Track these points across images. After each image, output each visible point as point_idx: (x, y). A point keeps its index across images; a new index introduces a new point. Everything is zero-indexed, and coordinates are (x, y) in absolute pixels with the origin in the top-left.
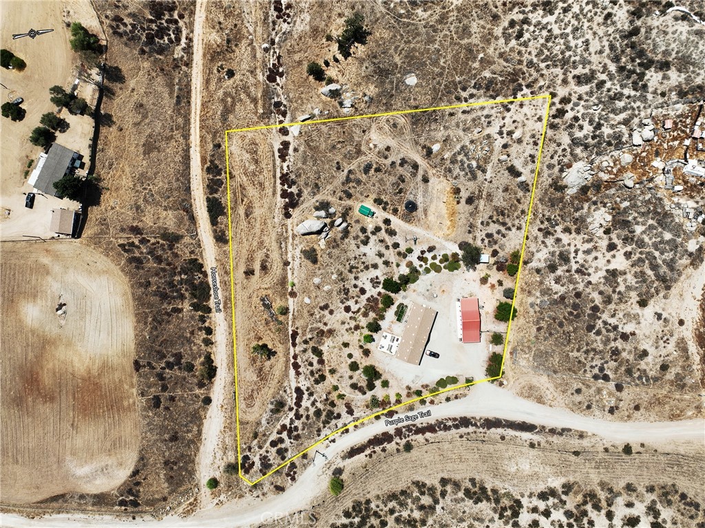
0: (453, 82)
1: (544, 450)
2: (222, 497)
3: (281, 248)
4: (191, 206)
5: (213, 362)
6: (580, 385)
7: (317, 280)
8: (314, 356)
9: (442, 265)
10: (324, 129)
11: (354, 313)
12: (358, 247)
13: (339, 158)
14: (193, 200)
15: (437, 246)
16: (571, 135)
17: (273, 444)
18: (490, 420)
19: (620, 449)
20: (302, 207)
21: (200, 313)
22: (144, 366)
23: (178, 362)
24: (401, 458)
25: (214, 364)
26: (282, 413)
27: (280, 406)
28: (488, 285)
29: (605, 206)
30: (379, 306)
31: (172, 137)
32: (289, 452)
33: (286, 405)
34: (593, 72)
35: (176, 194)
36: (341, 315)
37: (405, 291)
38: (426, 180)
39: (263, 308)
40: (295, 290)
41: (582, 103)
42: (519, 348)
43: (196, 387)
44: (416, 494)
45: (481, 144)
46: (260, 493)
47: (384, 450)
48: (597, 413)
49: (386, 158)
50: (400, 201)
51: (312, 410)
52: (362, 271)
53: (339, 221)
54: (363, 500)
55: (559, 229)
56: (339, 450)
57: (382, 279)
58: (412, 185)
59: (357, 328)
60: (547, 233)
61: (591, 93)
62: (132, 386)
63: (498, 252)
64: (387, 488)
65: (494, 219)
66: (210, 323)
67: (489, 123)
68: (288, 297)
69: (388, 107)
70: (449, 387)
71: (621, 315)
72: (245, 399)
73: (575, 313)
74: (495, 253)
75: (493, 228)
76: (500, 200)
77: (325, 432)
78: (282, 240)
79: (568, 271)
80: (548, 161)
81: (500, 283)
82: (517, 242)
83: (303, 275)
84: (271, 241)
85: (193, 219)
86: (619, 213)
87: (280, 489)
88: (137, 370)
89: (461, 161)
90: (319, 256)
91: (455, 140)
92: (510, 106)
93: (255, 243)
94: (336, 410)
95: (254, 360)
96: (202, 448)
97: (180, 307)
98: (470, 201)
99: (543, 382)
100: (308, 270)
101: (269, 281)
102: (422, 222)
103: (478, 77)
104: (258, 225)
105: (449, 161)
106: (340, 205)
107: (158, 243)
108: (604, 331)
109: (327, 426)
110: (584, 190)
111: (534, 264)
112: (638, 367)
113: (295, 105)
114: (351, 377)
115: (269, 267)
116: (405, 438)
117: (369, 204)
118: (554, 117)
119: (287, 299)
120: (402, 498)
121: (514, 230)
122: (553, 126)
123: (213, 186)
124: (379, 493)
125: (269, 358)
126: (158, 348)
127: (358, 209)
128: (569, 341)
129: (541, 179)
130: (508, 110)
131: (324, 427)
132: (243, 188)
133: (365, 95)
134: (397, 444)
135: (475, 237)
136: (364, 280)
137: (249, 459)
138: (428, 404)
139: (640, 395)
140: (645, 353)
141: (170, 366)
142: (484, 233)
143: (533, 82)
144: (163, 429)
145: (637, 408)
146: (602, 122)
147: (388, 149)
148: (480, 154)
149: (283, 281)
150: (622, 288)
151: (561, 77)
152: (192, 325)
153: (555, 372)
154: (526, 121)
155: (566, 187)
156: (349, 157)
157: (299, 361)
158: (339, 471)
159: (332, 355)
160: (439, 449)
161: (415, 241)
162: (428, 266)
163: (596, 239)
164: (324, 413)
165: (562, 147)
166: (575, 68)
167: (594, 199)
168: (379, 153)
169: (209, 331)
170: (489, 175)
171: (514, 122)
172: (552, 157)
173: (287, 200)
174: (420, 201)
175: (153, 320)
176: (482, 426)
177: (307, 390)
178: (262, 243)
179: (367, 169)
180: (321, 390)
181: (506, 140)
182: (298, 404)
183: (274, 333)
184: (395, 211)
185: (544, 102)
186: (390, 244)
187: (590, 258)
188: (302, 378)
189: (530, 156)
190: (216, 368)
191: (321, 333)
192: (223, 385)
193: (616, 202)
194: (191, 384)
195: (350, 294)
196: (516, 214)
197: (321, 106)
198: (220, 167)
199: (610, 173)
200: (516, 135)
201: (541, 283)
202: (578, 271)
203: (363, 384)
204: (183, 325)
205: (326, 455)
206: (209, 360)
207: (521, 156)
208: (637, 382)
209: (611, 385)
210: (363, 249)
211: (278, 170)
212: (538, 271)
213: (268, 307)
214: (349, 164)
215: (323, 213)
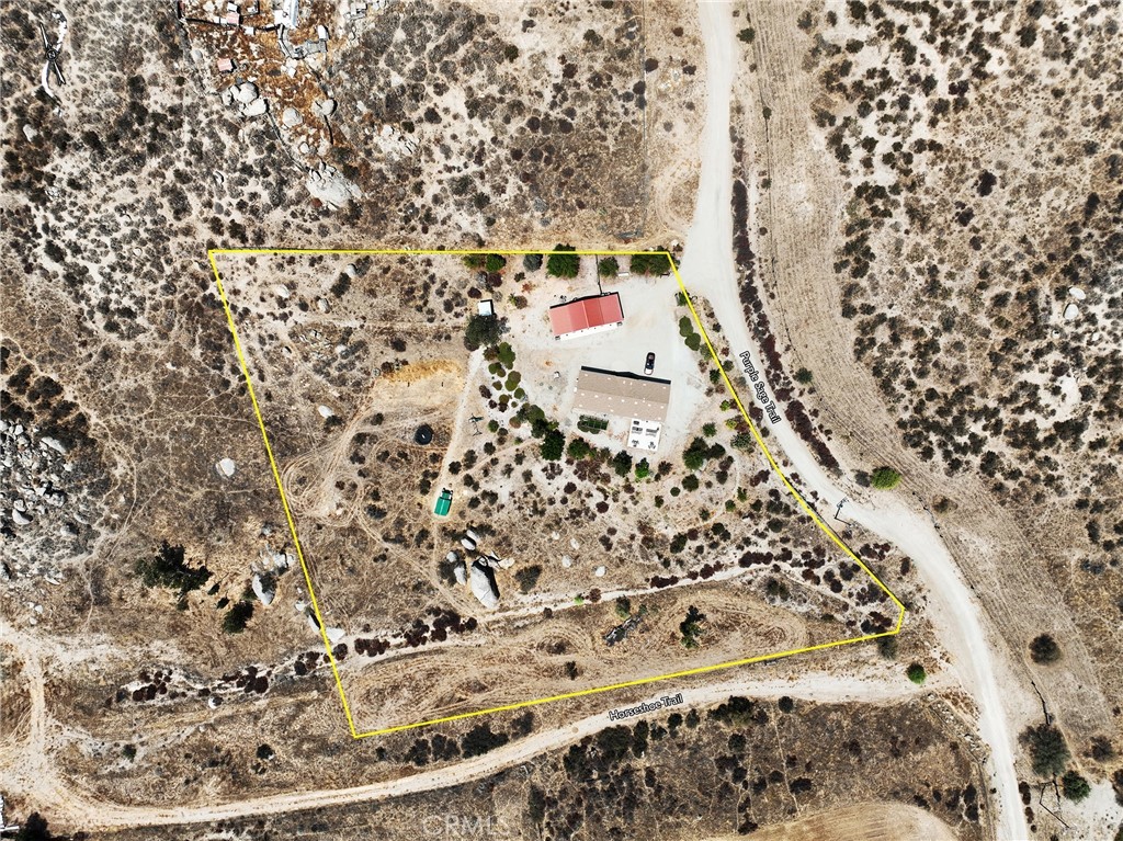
0: (218, 402)
1: (769, 164)
2: (935, 654)
3: (525, 627)
4: (482, 780)
5: (722, 706)
6: (658, 124)
7: (566, 562)
8: (686, 547)
9: (508, 371)
10: (326, 590)
11: (606, 497)
12: (503, 506)
13: (369, 560)
14: (473, 779)
15: (479, 384)
16: (268, 209)
17: (837, 587)
18: (739, 256)
19: (748, 46)
20: (455, 605)
21: (649, 739)
22: (747, 816)
23: (732, 762)
24: (823, 384)
25: (727, 703)
26: (785, 582)
27: (775, 588)
28: (526, 295)
29: (371, 138)
30: (588, 460)
31: (379, 828)
32: (845, 560)
33: (771, 578)
34: (165, 191)
35: (467, 808)
36: (613, 516)
37: (557, 424)
38: (379, 419)
39: (624, 640)
40: (587, 593)
41: (215, 200)
42: (617, 231)
43: (768, 726)
44: (875, 352)
45: (306, 344)
46: (918, 596)
47: (815, 413)
48: (697, 92)
49: (354, 486)
50: (418, 454)
51: (772, 535)
52: (538, 495)
53: (466, 544)
54: (900, 433)
55: (418, 202)
56: (828, 482)
57: (546, 463)
58: (390, 439)
59: (629, 489)
60: (429, 219)
61: (199, 190)
62: (781, 831)
63: (472, 289)
64: (874, 397)
65: (420, 303)
66: (662, 720)
67: (271, 337)
68: (600, 602)
69: (274, 496)
70: (697, 329)
71: (537, 83)
72: (774, 645)
73: (545, 154)
74: (475, 293)
75: (436, 302)
76: (390, 300)
77: (804, 510)
78: (512, 628)
79: (482, 176)
80: (315, 237)
81: (520, 277)
82: (450, 262)
83: (562, 585)
84: (516, 645)
85: (502, 774)
86: (378, 115)
87: (906, 566)
88: (754, 827)
89: (339, 369)
90: (527, 565)
91: (307, 385)
92: (240, 310)
93: (525, 669)
94: (766, 498)
95: (709, 641)
96: (863, 700)
97: (643, 773)
98: (399, 346)
99: (663, 185)
100: (553, 578)
101: (579, 637)
102: (445, 414)
103: (203, 365)
104: (495, 669)
105: (343, 388)
106: (442, 545)
107: (548, 824)
108: (566, 105)
109: (792, 508)
110: (350, 173)
111: (481, 230)
112: (613, 42)
113: (296, 641)
114: (709, 485)
115: (557, 641)
116: (790, 383)
117: (432, 500)
118: (244, 239)
119: (604, 603)
120: (885, 372)
121: (432, 270)
122: (260, 239)
123: (446, 750)
124: (884, 409)
125: (702, 616)
126: (715, 798)
127: (441, 517)
128: (591, 155)
129: (347, 242)
130: (246, 311)
131: (795, 512)
132: (440, 703)
133: (262, 535)
134: (801, 394)
135: (454, 328)
136: (552, 488)
137: (867, 622)
138: (729, 358)
139: (657, 32)
140: (591, 36)
141: (739, 775)
142: (446, 316)
143: (197, 279)
144: (841, 768)
145: (678, 32)
146: (239, 166)
147: (340, 485)
148: (322, 343)
149: (576, 615)
150: (494, 90)
151: (181, 238)
152: (670, 748)
153: (644, 168)
154: (259, 282)
155: (351, 202)
156: (364, 544)
157: (698, 569)
158: (862, 478)
159: (680, 519)
160: (797, 328)
161: (477, 419)
162: (512, 393)
163: (424, 142)
164: (774, 516)
165: (290, 219)
166: (163, 219)
167: (362, 155)
168: (348, 498)
169: (675, 719)
170: (354, 323)
171: (263, 300)
172: (309, 231)
173: (448, 629)
174: (414, 422)
175: (671, 813)
176: (750, 266)
177: (742, 549)
178: (521, 658)
179: (377, 513)
180: (737, 528)
181: (293, 307)
182: (767, 558)
183: (661, 615)
184: (436, 458)
185: (225, 258)
186: (489, 459)
187: (455, 147)
188: (724, 560)
189: (312, 265)
190: (732, 698)
191: (648, 542)
192: (756, 683)
193: (362, 122)
194: (763, 734)
195: (578, 507)
196: (407, 271)
197: (291, 601)
198: (413, 744)
199: (317, 138)
200: (283, 293)
201: (508, 214)
202: (479, 161)
203: (715, 464)
204: (672, 763)
205: (838, 502)
206: (721, 712)
207: (314, 280)
208: (637, 39)
209: (650, 78)
210: (503, 498)
211: (404, 651)
212: (490, 222)
213: (621, 632)
214: (375, 543)
215: (458, 572)
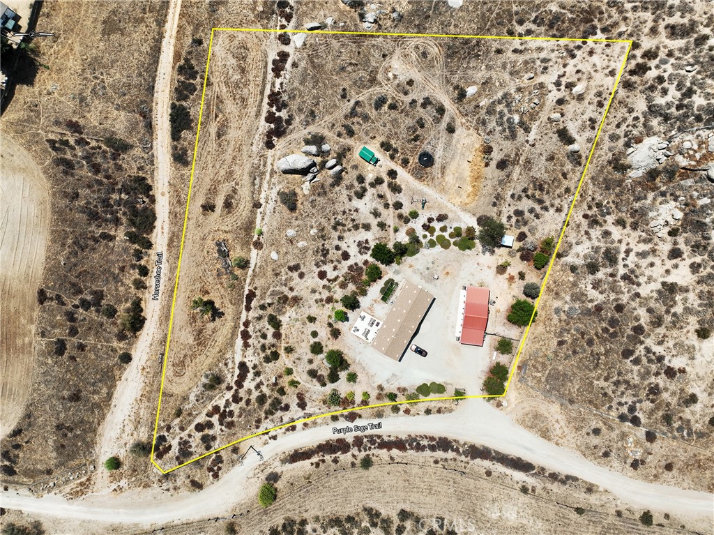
0: (509, 11)
1: (539, 498)
2: (123, 483)
3: (254, 184)
4: (151, 110)
5: (142, 310)
6: (600, 425)
7: (291, 232)
8: (270, 327)
9: (452, 241)
10: (335, 44)
11: (329, 281)
12: (350, 200)
13: (346, 84)
14: (154, 104)
15: (450, 215)
16: (649, 99)
17: (199, 428)
18: (477, 448)
19: (637, 516)
20: (289, 138)
21: (137, 246)
22: (51, 299)
23: (97, 303)
24: (356, 476)
25: (142, 314)
26: (217, 391)
27: (215, 381)
28: (506, 276)
29: (676, 200)
30: (363, 277)
31: (142, 20)
32: (217, 442)
33: (224, 381)
34: (693, 24)
35: (134, 91)
36: (312, 280)
37: (399, 264)
38: (451, 130)
39: (217, 255)
40: (262, 240)
41: (672, 60)
42: (530, 363)
43: (115, 339)
44: (366, 524)
45: (530, 93)
46: (171, 486)
47: (335, 461)
48: (616, 464)
49: (406, 93)
50: (413, 150)
51: (255, 394)
52: (349, 230)
53: (331, 162)
54: (298, 519)
55: (610, 219)
56: (280, 450)
57: (372, 244)
58: (432, 133)
59: (329, 300)
60: (594, 222)
61: (686, 50)
62: (31, 321)
63: (526, 236)
64: (331, 510)
65: (530, 192)
66: (147, 261)
67: (546, 68)
68: (252, 247)
69: (421, 29)
70: (432, 396)
71: (671, 344)
72: (173, 365)
73: (612, 330)
74: (522, 237)
75: (525, 205)
76: (540, 170)
77: (266, 424)
78: (256, 174)
79: (612, 275)
80: (612, 129)
81: (522, 276)
82: (553, 227)
83: (275, 223)
84: (242, 174)
85: (150, 127)
86: (693, 212)
87: (197, 486)
88: (41, 302)
89: (500, 113)
90: (299, 202)
91: (497, 84)
92: (576, 52)
93: (222, 173)
94: (285, 400)
95: (193, 319)
96: (109, 417)
97: (112, 233)
98: (502, 165)
99: (553, 411)
100: (282, 218)
101: (231, 222)
102: (436, 181)
103: (542, 9)
104: (230, 151)
105: (485, 111)
106: (337, 143)
107: (100, 148)
108: (644, 360)
109: (270, 417)
110: (652, 174)
111: (569, 259)
112: (681, 415)
113: (305, 8)
114: (311, 362)
115: (234, 205)
116: (365, 450)
117: (374, 148)
118: (632, 73)
119: (250, 250)
120: (347, 526)
121: (552, 211)
122: (628, 85)
123: (183, 91)
124: (319, 513)
125: (214, 320)
126: (74, 280)
127: (359, 150)
128: (597, 365)
129: (599, 152)
130: (573, 56)
131: (266, 418)
132: (220, 100)
133: (394, 10)
134: (354, 456)
135: (500, 212)
136: (350, 243)
137: (165, 441)
138: (401, 412)
139: (676, 451)
140: (693, 399)
141: (85, 305)
142: (512, 209)
143: (612, 27)
144: (63, 382)
145: (669, 467)
146: (695, 88)
147: (410, 83)
148: (525, 107)
149: (249, 226)
150: (679, 309)
151: (650, 24)
152: (124, 260)
153: (571, 402)
154: (593, 74)
155: (630, 167)
156: (360, 85)
157: (250, 329)
158: (274, 477)
159: (293, 330)
160: (405, 472)
161: (424, 204)
162: (434, 238)
163: (656, 240)
164: (269, 401)
165: (634, 114)
166: (671, 15)
167: (663, 189)
168: (398, 85)
169: (144, 271)
170: (532, 136)
171: (578, 72)
172: (618, 126)
173: (273, 126)
174: (438, 155)
175: (74, 243)
176: (466, 453)
177: (253, 368)
178: (231, 173)
179: (380, 102)
180: (271, 370)
181: (563, 93)
182: (239, 384)
183: (225, 289)
184: (405, 162)
185: (622, 53)
186: (390, 202)
187: (644, 263)
188: (250, 351)
189: (591, 119)
190: (144, 319)
191: (284, 299)
192: (149, 341)
193: (691, 197)
194: (109, 333)
195: (329, 256)
196: (558, 191)
197: (336, 16)
198: (196, 68)
199: (691, 157)
200: (578, 89)
201: (575, 284)
202: (625, 277)
203: (325, 372)
204: (112, 257)
205: (262, 453)
206: (137, 308)
207: (578, 117)
208: (676, 433)
209: (641, 432)
210: (356, 203)
211: (268, 87)
212: (573, 269)
213: (224, 255)
214: (357, 93)
215: (313, 149)
